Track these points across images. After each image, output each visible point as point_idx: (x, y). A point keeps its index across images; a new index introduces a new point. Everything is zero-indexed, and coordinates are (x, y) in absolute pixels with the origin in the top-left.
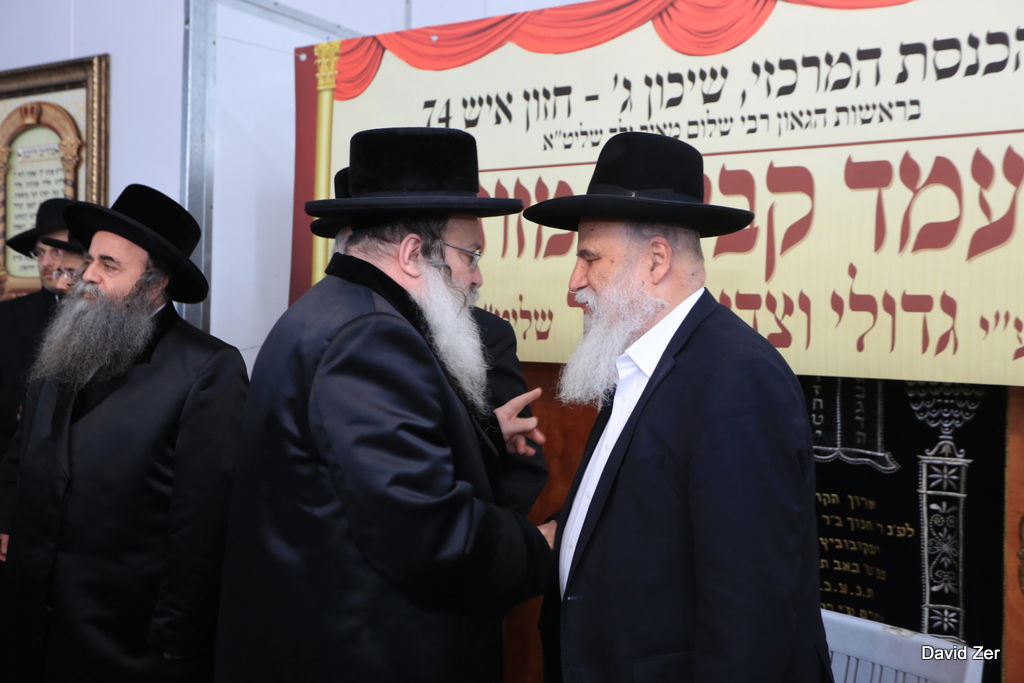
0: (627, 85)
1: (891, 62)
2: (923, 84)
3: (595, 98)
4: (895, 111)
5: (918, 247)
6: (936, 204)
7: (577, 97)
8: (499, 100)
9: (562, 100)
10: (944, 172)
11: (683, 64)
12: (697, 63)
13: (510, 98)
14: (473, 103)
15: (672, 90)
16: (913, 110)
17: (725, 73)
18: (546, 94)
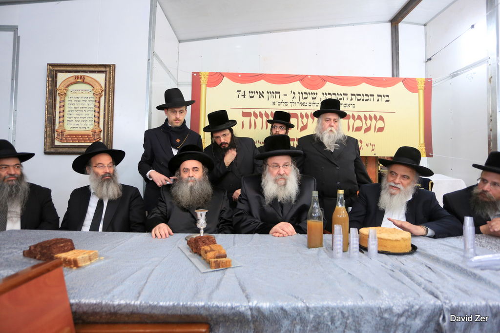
0: (294, 93)
1: (349, 97)
2: (354, 101)
3: (286, 95)
4: (350, 106)
5: (355, 131)
6: (358, 123)
7: (281, 94)
8: (260, 92)
9: (277, 95)
10: (359, 118)
11: (307, 91)
12: (311, 91)
13: (263, 92)
14: (252, 92)
15: (305, 96)
16: (354, 106)
17: (317, 94)
18: (273, 93)
